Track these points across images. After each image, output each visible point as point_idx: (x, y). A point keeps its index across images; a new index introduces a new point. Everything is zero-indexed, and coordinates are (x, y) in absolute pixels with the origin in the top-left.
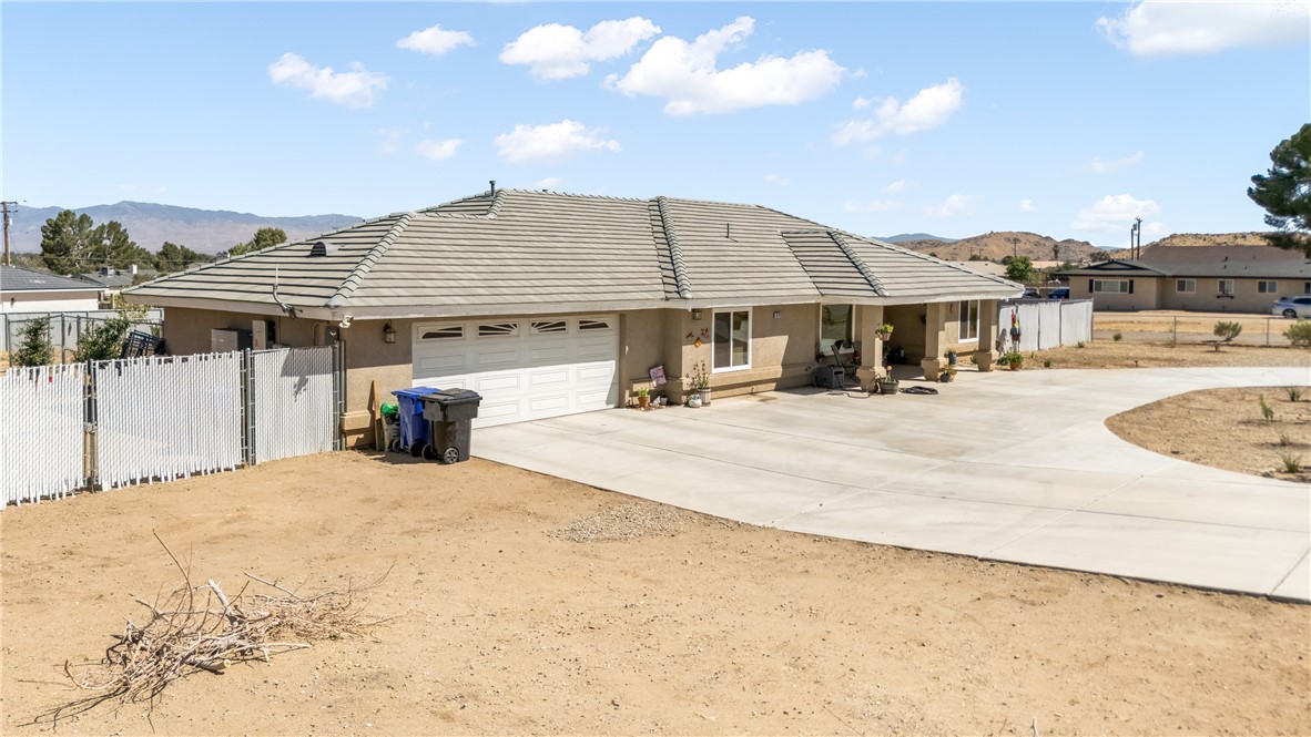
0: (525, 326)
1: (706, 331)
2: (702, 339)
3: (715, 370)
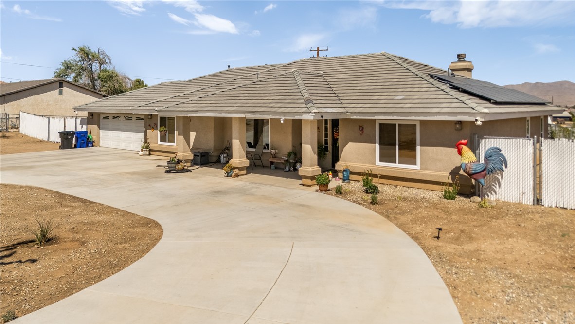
0: (122, 118)
1: (156, 124)
2: (154, 127)
3: (159, 143)
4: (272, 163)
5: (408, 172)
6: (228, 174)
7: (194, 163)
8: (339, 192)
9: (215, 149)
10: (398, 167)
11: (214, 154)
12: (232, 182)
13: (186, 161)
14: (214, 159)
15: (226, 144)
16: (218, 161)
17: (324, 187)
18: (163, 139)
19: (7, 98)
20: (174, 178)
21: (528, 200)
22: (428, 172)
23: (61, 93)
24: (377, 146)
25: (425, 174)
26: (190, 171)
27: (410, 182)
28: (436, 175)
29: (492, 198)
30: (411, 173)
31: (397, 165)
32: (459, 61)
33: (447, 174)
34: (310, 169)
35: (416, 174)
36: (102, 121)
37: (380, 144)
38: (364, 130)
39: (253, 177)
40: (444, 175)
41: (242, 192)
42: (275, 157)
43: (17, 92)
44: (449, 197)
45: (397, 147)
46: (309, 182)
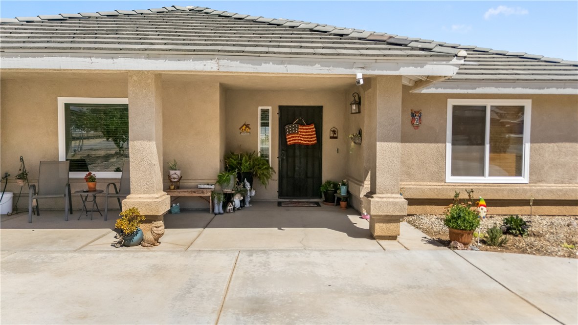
5: (511, 190)
10: (490, 182)
22: (544, 186)
25: (542, 190)
27: (508, 206)
28: (560, 190)
30: (517, 190)
31: (487, 179)
35: (525, 191)
38: (422, 118)
45: (487, 147)
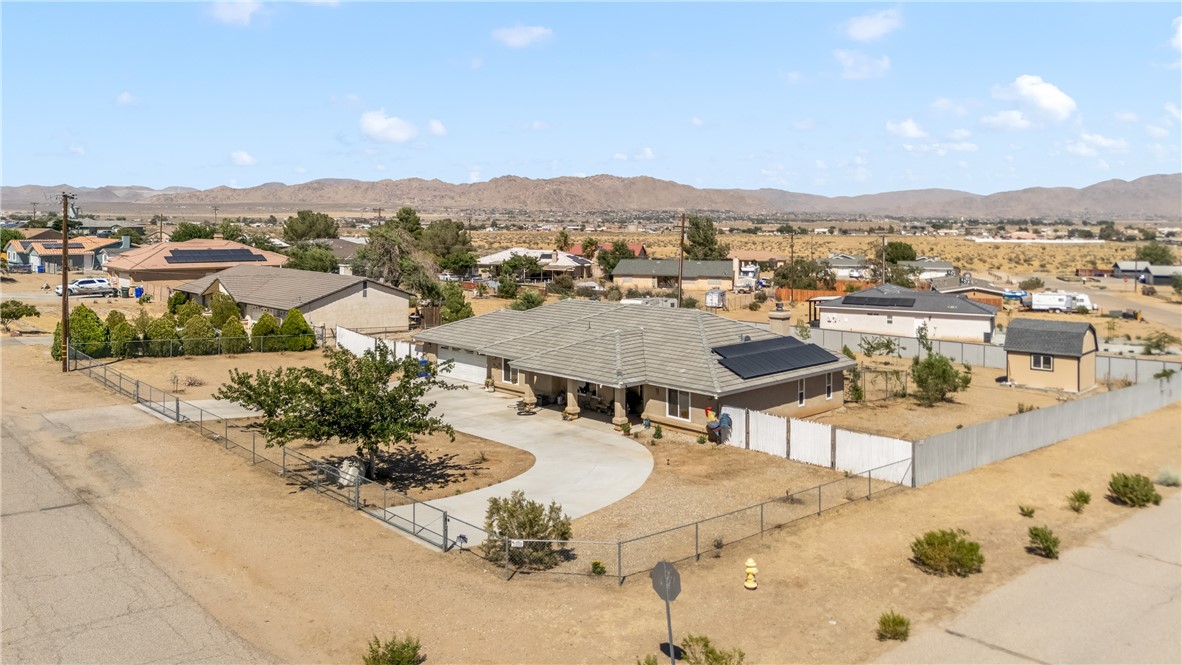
1: (500, 365)
2: (498, 367)
3: (503, 381)
4: (598, 408)
5: (684, 424)
6: (565, 418)
7: (537, 405)
8: (636, 436)
9: (553, 393)
10: (678, 420)
11: (552, 397)
12: (567, 426)
13: (532, 404)
14: (552, 401)
15: (562, 388)
16: (556, 402)
17: (627, 433)
18: (507, 378)
19: (312, 305)
20: (525, 421)
21: (743, 446)
22: (694, 424)
23: (365, 295)
24: (667, 404)
25: (692, 425)
26: (534, 413)
27: (683, 430)
28: (698, 427)
29: (727, 443)
31: (678, 418)
32: (778, 310)
33: (705, 427)
34: (620, 419)
35: (687, 425)
36: (440, 350)
37: (670, 402)
38: (660, 392)
39: (582, 419)
40: (703, 427)
41: (574, 434)
42: (600, 403)
43: (323, 298)
44: (702, 441)
45: (678, 406)
46: (619, 428)
